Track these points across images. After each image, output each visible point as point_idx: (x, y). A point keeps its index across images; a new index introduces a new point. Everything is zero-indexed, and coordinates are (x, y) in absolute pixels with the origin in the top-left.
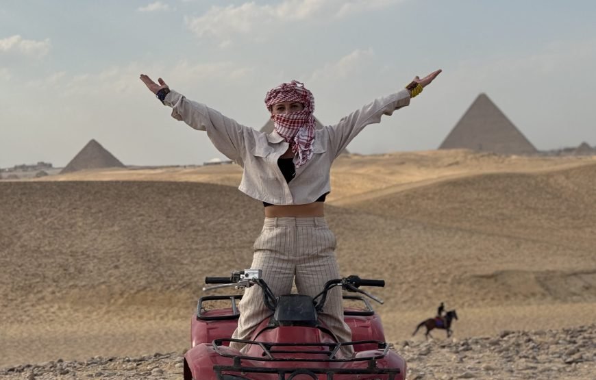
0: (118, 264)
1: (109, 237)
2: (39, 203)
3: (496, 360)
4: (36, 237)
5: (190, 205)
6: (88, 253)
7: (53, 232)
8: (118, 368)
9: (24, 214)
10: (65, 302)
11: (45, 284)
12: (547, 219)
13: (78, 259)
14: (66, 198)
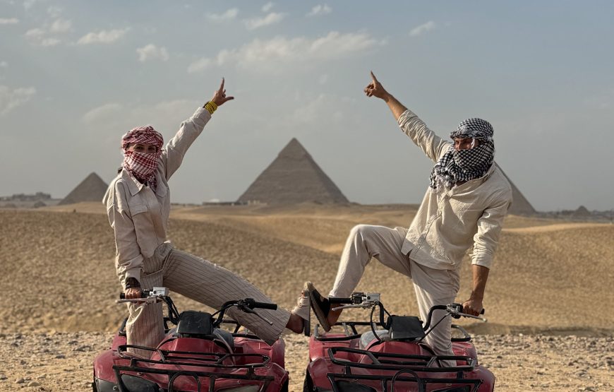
0: (115, 294)
1: (107, 268)
2: (42, 232)
4: (38, 264)
5: (187, 242)
6: (87, 282)
7: (54, 260)
9: (27, 242)
10: (62, 328)
11: (44, 309)
12: (530, 278)
13: (77, 287)
14: (68, 229)
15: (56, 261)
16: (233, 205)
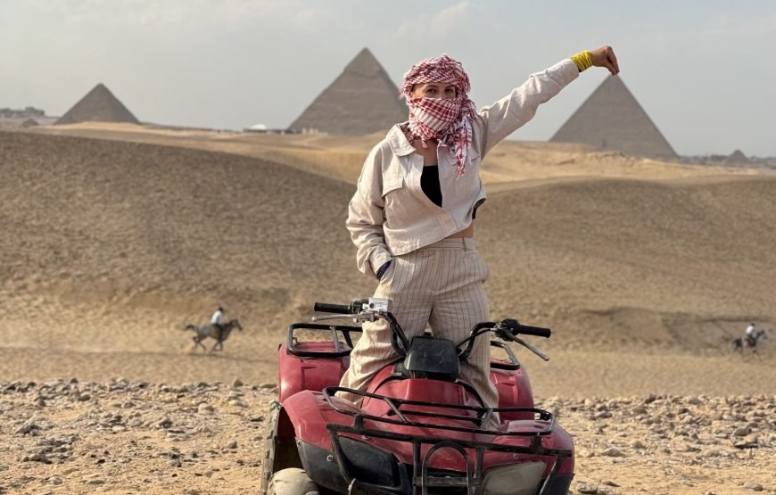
0: (126, 251)
1: (116, 216)
2: (27, 162)
3: (644, 433)
4: (21, 206)
5: (226, 183)
6: (88, 233)
7: (43, 201)
8: (153, 399)
9: (6, 175)
10: (52, 294)
11: (29, 269)
12: (683, 245)
13: (74, 240)
14: (64, 159)
15: (46, 203)
16: (283, 133)
